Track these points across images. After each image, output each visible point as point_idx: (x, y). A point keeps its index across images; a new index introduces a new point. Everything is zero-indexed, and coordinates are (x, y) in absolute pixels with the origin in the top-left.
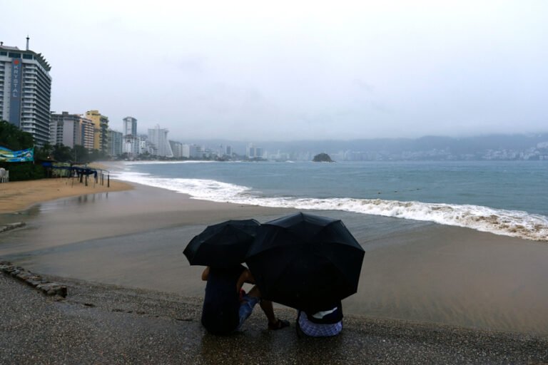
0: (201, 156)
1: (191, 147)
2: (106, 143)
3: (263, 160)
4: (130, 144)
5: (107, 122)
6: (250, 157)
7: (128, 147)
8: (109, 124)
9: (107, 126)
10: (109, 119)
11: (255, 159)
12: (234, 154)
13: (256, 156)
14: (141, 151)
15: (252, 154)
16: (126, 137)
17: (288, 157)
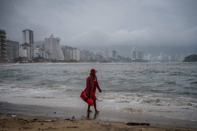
0: (89, 58)
1: (81, 52)
2: (5, 49)
3: (144, 61)
4: (26, 51)
5: (5, 34)
6: (133, 59)
7: (24, 53)
8: (6, 35)
9: (5, 37)
10: (6, 32)
11: (137, 61)
12: (119, 56)
13: (137, 58)
14: (35, 56)
15: (134, 56)
16: (23, 45)
17: (170, 59)
